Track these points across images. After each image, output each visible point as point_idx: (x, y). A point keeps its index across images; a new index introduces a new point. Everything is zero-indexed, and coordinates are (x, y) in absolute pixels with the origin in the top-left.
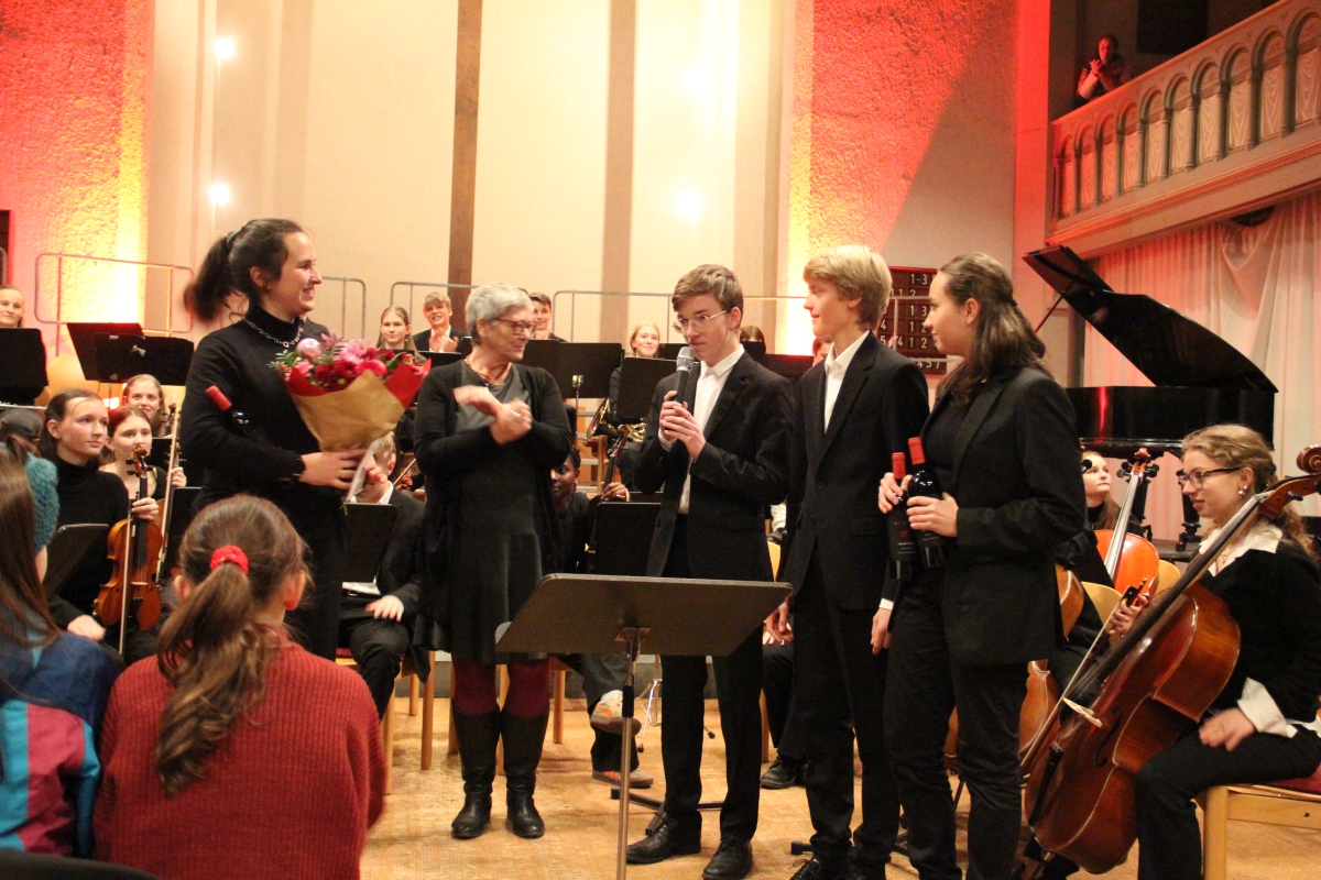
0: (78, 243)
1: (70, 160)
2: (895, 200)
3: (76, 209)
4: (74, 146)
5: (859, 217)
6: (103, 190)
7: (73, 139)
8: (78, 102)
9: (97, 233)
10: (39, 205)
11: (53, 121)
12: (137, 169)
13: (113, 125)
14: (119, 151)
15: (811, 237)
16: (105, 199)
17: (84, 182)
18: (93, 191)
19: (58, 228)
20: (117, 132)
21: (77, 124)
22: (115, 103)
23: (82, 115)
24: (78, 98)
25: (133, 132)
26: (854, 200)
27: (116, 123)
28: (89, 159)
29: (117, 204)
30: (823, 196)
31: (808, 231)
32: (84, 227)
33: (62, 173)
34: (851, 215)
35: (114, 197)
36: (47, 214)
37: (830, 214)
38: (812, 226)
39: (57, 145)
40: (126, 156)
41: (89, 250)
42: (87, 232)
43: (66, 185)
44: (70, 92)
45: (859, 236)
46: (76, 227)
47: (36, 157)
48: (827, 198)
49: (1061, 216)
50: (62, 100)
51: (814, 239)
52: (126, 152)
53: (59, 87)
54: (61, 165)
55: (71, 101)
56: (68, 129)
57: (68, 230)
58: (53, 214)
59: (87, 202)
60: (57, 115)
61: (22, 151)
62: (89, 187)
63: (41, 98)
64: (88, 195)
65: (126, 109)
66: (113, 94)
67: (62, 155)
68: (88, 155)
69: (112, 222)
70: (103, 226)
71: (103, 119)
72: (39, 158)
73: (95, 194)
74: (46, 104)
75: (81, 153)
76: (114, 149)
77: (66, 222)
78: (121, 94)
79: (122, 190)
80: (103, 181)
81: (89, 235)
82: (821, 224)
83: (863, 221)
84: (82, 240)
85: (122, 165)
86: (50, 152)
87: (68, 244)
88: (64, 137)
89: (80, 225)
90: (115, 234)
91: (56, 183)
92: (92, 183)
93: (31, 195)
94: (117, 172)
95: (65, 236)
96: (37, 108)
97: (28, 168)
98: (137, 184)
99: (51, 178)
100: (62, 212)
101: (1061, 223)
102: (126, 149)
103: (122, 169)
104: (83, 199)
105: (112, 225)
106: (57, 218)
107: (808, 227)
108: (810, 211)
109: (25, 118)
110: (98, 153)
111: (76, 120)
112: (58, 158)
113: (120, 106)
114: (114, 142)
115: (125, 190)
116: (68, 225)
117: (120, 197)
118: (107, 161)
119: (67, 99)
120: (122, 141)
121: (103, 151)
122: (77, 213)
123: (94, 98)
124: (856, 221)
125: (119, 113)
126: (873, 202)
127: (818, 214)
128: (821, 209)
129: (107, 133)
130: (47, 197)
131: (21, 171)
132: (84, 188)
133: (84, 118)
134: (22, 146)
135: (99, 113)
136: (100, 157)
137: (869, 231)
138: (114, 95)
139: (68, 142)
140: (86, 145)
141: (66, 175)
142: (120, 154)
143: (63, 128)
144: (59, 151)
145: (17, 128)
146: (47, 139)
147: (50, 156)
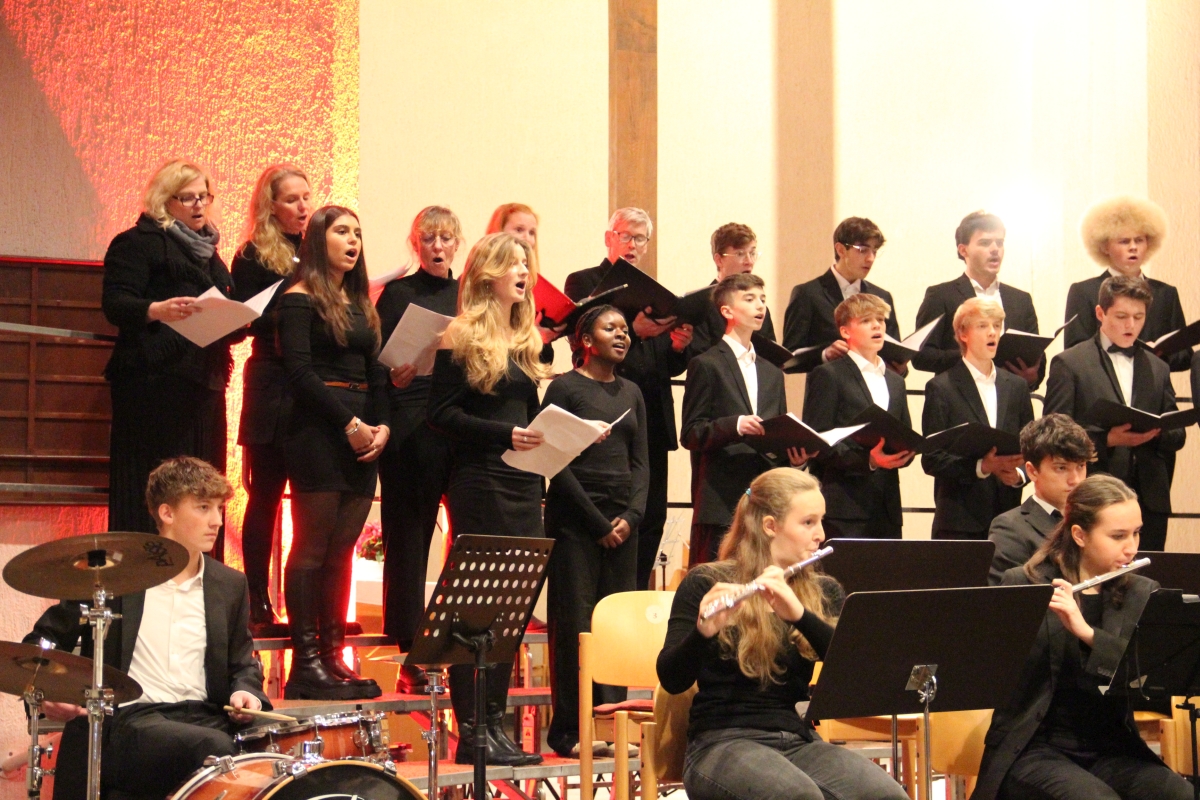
1: (239, 157)
4: (247, 130)
7: (243, 115)
8: (249, 40)
11: (205, 81)
13: (317, 88)
14: (329, 140)
20: (327, 101)
21: (250, 83)
22: (320, 42)
23: (261, 65)
24: (250, 33)
25: (349, 100)
27: (323, 82)
39: (214, 128)
44: (237, 21)
50: (220, 37)
53: (215, 8)
55: (238, 38)
56: (233, 96)
60: (212, 67)
61: (146, 142)
63: (180, 32)
65: (338, 55)
66: (316, 25)
67: (223, 147)
68: (273, 147)
71: (298, 74)
74: (190, 45)
75: (258, 143)
76: (320, 135)
78: (331, 25)
85: (335, 166)
86: (200, 141)
88: (225, 113)
96: (174, 53)
102: (339, 136)
103: (336, 176)
109: (151, 72)
110: (289, 144)
111: (247, 77)
112: (215, 156)
113: (330, 48)
114: (320, 121)
119: (229, 34)
120: (334, 118)
121: (300, 139)
123: (282, 32)
125: (329, 62)
129: (307, 104)
133: (263, 73)
134: (147, 130)
135: (291, 63)
136: (295, 152)
138: (318, 28)
139: (234, 122)
140: (268, 128)
141: (230, 189)
142: (332, 145)
143: (224, 93)
144: (218, 140)
145: (136, 94)
146: (193, 115)
147: (201, 149)
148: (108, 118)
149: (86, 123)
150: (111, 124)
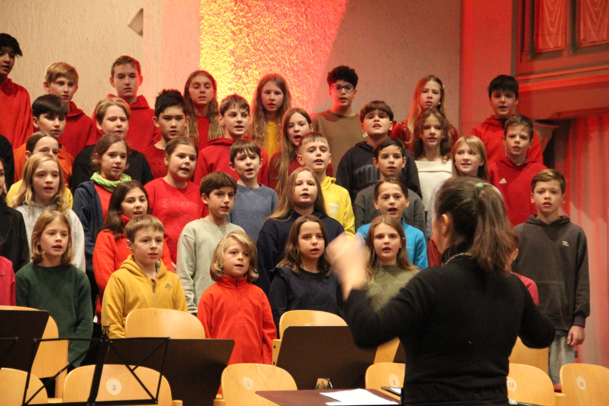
2: (332, 17)
5: (290, 41)
15: (236, 67)
26: (285, 15)
30: (249, 7)
31: (232, 59)
34: (282, 38)
37: (258, 35)
38: (238, 52)
45: (292, 70)
48: (254, 10)
49: (537, 53)
51: (240, 72)
82: (247, 51)
83: (296, 47)
101: (539, 64)
107: (233, 53)
108: (234, 29)
124: (289, 46)
126: (307, 18)
127: (244, 34)
128: (248, 27)
137: (302, 62)
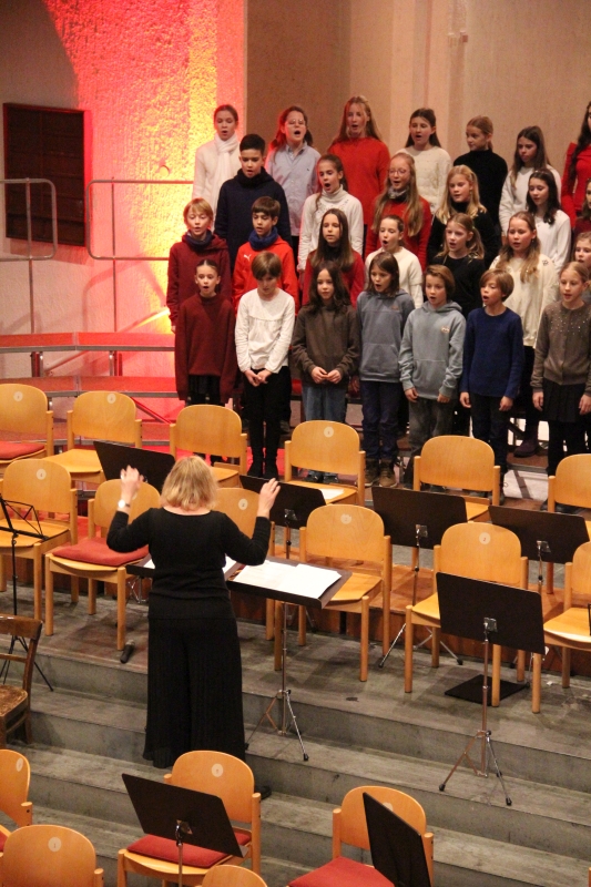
0: (152, 147)
1: (141, 46)
3: (149, 106)
4: (145, 29)
6: (173, 83)
7: (143, 20)
9: (170, 135)
10: (114, 102)
12: (209, 53)
14: (188, 34)
16: (176, 93)
17: (156, 74)
18: (164, 84)
19: (132, 130)
20: (185, 9)
25: (205, 6)
28: (159, 44)
29: (188, 100)
32: (156, 129)
33: (134, 63)
35: (185, 92)
36: (122, 113)
39: (127, 28)
40: (196, 40)
41: (163, 155)
42: (159, 134)
43: (138, 77)
46: (149, 128)
47: (108, 44)
52: (197, 33)
54: (133, 53)
56: (137, 8)
57: (142, 131)
58: (128, 112)
59: (159, 97)
61: (95, 38)
62: (160, 79)
64: (159, 90)
67: (133, 40)
68: (158, 40)
69: (184, 121)
70: (175, 126)
72: (112, 45)
73: (167, 87)
75: (151, 38)
76: (183, 32)
77: (140, 122)
79: (193, 82)
80: (174, 72)
81: (162, 137)
84: (156, 143)
85: (191, 51)
86: (121, 36)
87: (143, 148)
88: (134, 19)
89: (153, 125)
90: (187, 137)
91: (129, 75)
92: (163, 75)
93: (106, 90)
94: (187, 60)
95: (140, 139)
97: (102, 57)
98: (212, 70)
99: (123, 69)
100: (135, 110)
102: (196, 30)
103: (192, 57)
104: (155, 94)
105: (184, 126)
106: (131, 117)
110: (167, 37)
112: (130, 45)
114: (182, 23)
115: (197, 81)
116: (142, 125)
117: (191, 90)
118: (177, 47)
120: (191, 21)
121: (172, 35)
122: (150, 111)
129: (176, 12)
130: (121, 92)
131: (95, 62)
132: (155, 81)
134: (96, 30)
136: (169, 43)
139: (138, 24)
140: (156, 27)
141: (137, 65)
142: (189, 37)
143: (132, 7)
144: (130, 36)
145: (89, 9)
146: (119, 21)
147: (122, 42)
148: (77, 24)
149: (67, 27)
150: (78, 27)
